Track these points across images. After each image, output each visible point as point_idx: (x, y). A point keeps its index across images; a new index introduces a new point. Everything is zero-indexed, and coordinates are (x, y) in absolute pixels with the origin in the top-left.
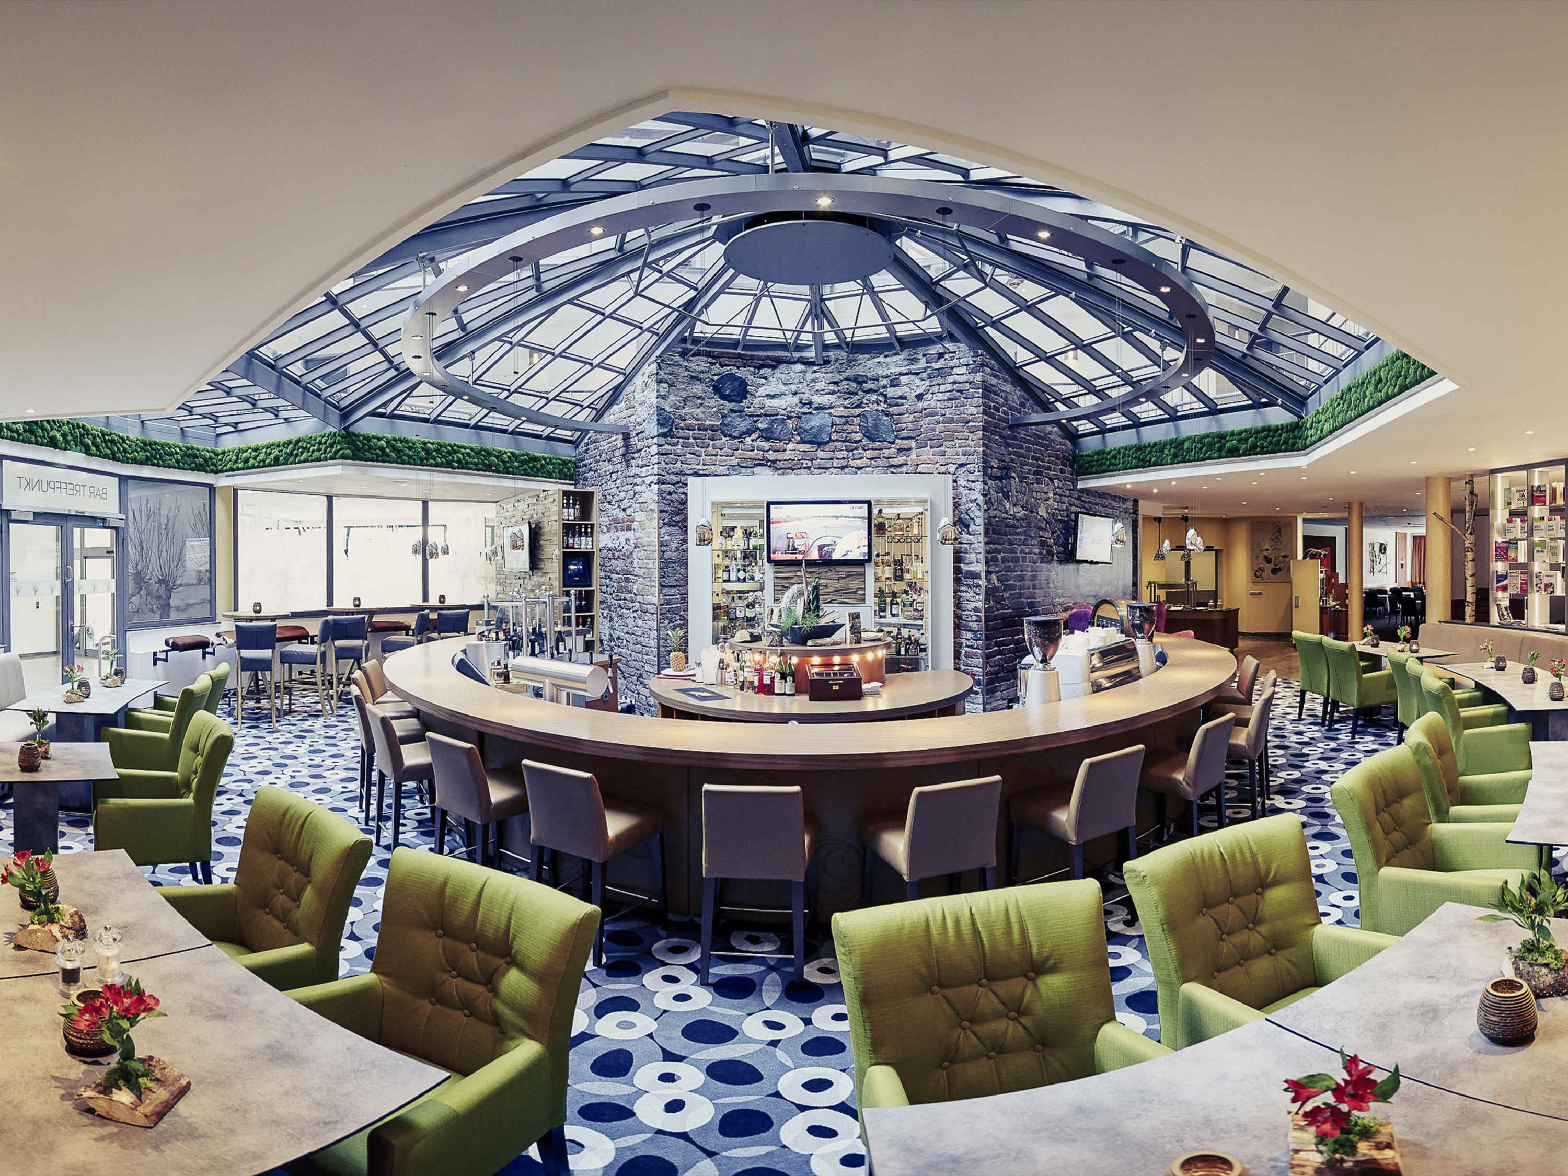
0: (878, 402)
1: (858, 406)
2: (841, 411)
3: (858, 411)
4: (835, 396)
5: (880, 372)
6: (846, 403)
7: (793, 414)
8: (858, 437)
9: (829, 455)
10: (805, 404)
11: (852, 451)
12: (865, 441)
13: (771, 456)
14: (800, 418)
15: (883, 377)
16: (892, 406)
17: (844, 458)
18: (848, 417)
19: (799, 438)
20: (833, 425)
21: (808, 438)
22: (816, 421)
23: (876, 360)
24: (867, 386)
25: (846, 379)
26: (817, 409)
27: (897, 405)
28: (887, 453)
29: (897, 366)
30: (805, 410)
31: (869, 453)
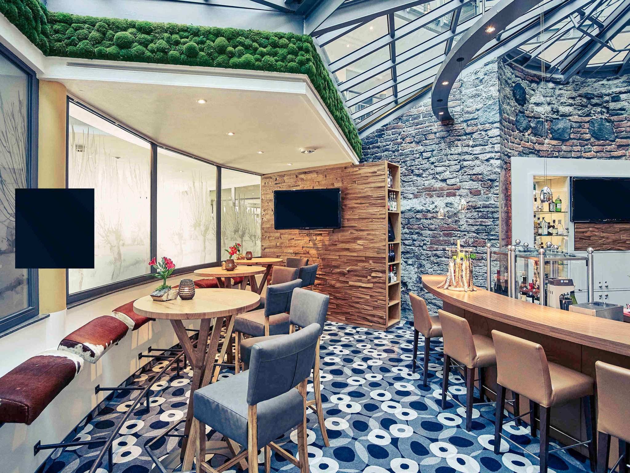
0: (602, 113)
1: (588, 115)
2: (576, 118)
3: (587, 119)
4: (572, 108)
5: (604, 91)
6: (580, 113)
7: (548, 118)
8: (588, 136)
9: (569, 148)
10: (554, 112)
11: (584, 146)
12: (592, 140)
13: (537, 147)
14: (551, 121)
15: (606, 95)
16: (612, 115)
17: (578, 151)
18: (581, 122)
19: (551, 136)
20: (571, 127)
21: (557, 136)
22: (561, 125)
23: (601, 83)
24: (594, 101)
25: (579, 96)
26: (562, 116)
27: (617, 114)
28: (609, 148)
29: (617, 87)
30: (555, 116)
31: (595, 148)
